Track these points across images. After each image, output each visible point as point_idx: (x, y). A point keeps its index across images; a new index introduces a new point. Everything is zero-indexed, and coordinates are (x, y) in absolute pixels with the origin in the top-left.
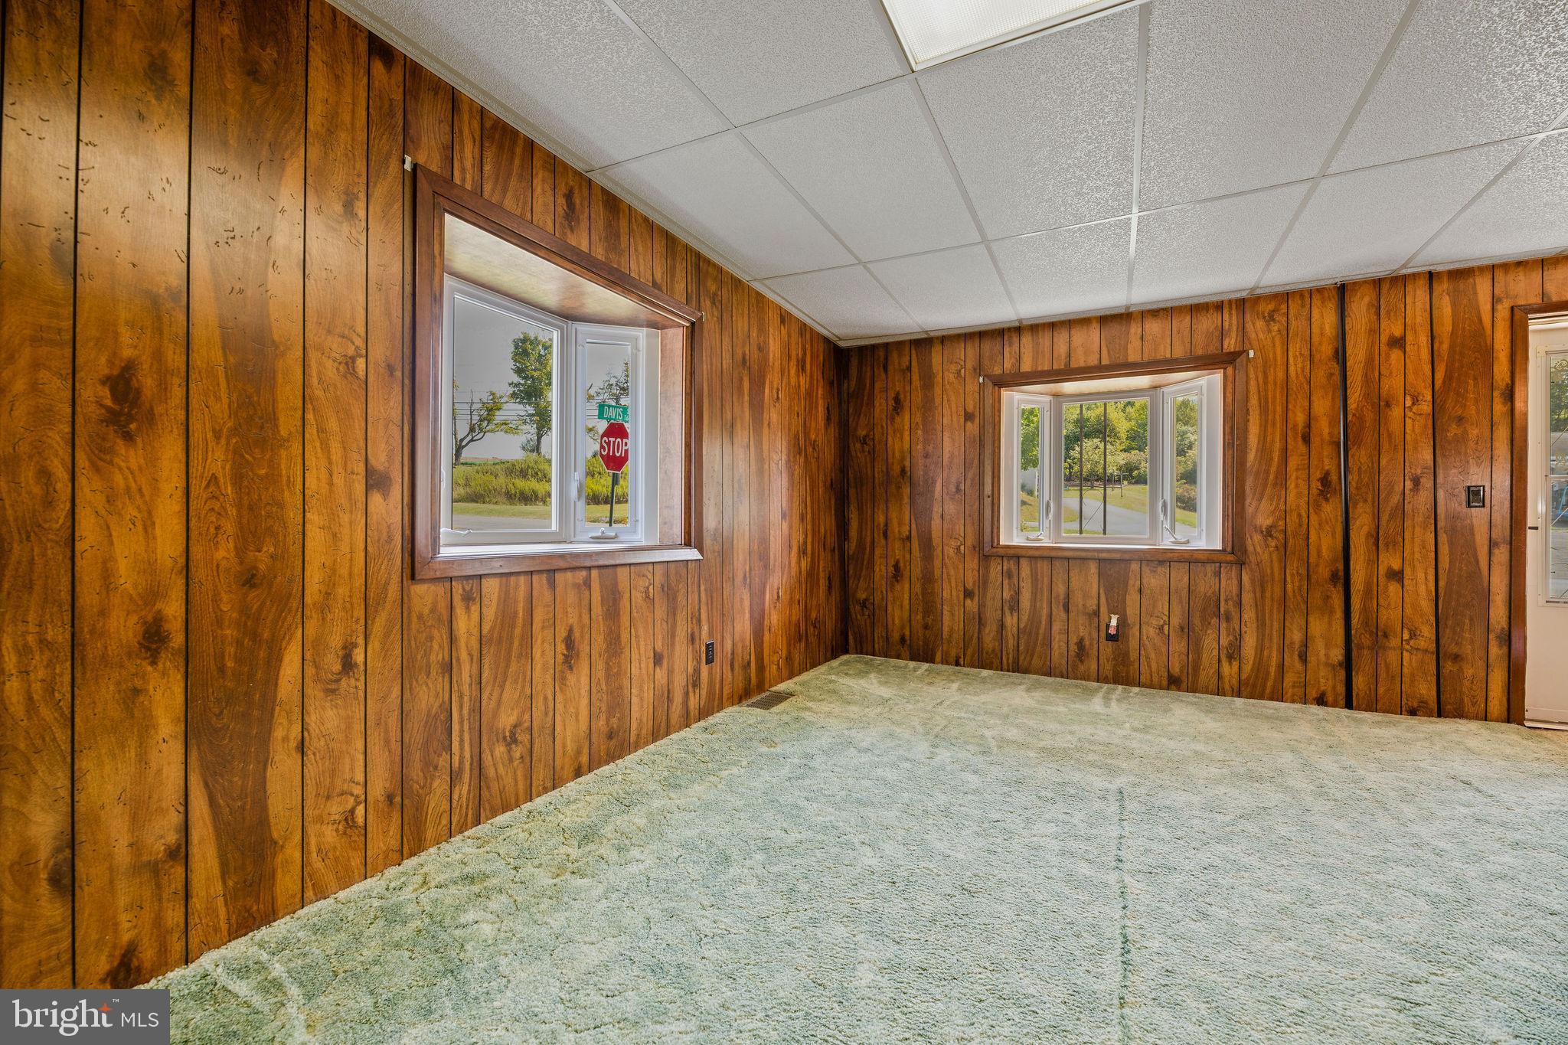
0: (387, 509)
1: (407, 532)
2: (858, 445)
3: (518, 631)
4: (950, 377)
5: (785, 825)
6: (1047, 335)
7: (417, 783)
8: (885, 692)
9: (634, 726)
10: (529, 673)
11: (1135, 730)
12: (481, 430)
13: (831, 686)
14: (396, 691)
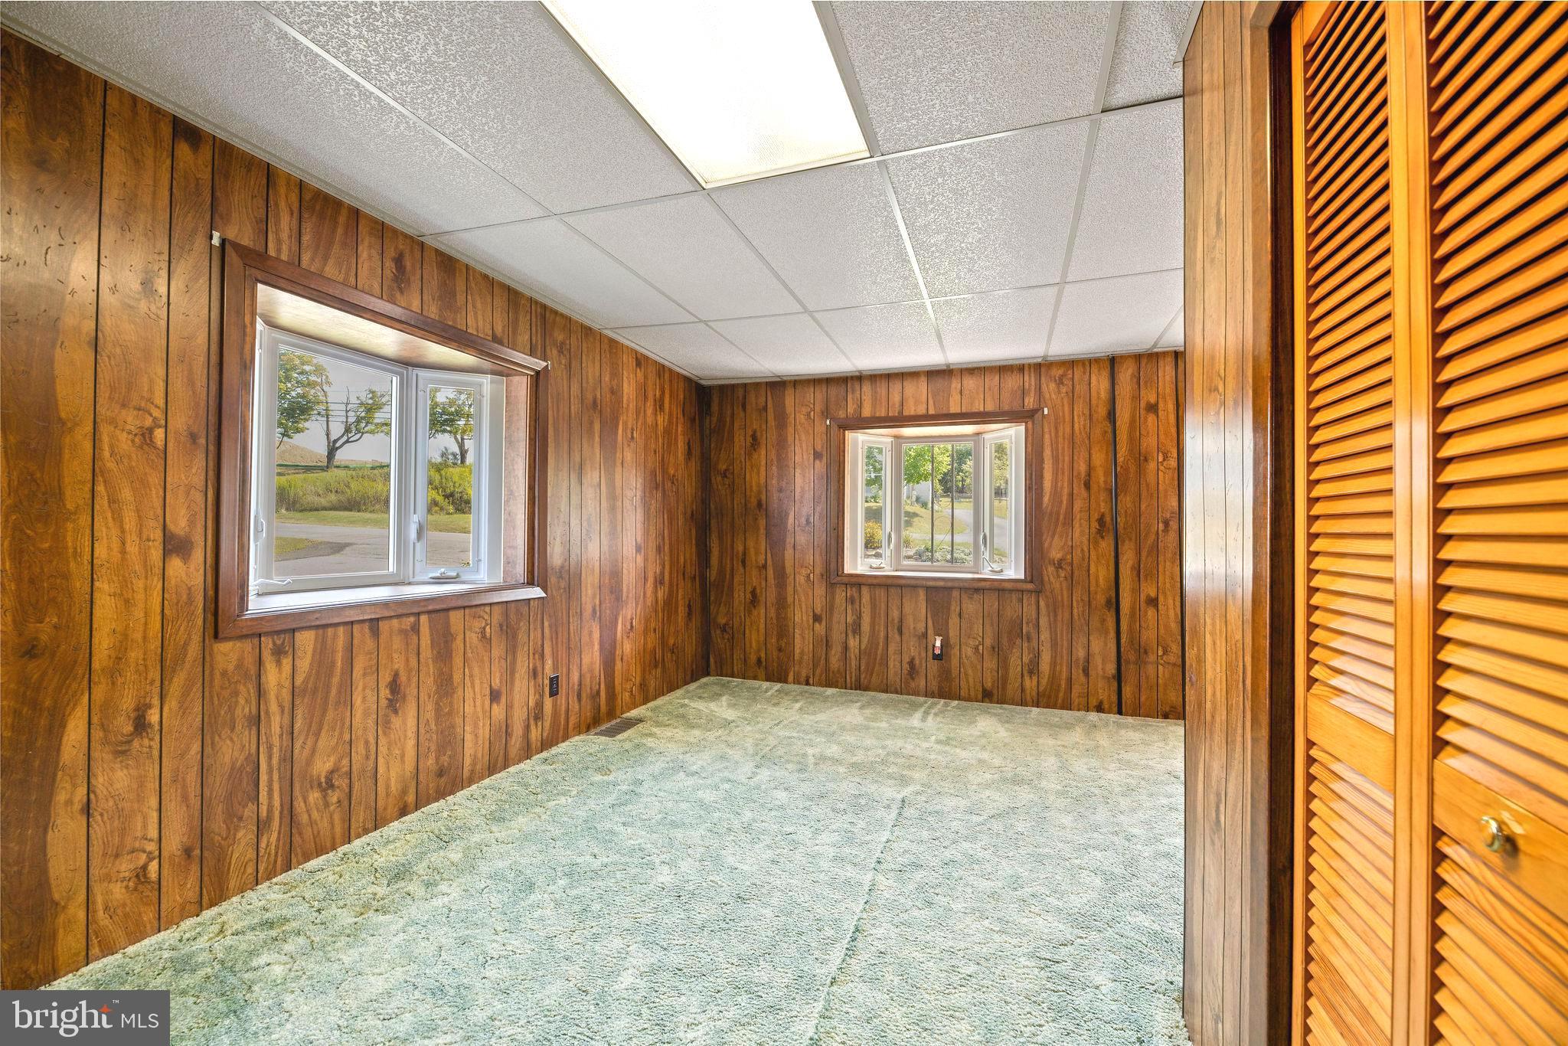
0: (188, 573)
1: (211, 593)
2: (719, 478)
3: (336, 680)
4: (801, 418)
5: (596, 851)
6: (884, 384)
7: (219, 835)
8: (730, 714)
9: (468, 761)
10: (348, 719)
11: (939, 742)
12: (358, 431)
13: (681, 710)
14: (196, 747)
